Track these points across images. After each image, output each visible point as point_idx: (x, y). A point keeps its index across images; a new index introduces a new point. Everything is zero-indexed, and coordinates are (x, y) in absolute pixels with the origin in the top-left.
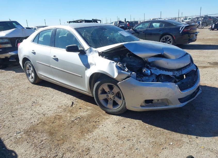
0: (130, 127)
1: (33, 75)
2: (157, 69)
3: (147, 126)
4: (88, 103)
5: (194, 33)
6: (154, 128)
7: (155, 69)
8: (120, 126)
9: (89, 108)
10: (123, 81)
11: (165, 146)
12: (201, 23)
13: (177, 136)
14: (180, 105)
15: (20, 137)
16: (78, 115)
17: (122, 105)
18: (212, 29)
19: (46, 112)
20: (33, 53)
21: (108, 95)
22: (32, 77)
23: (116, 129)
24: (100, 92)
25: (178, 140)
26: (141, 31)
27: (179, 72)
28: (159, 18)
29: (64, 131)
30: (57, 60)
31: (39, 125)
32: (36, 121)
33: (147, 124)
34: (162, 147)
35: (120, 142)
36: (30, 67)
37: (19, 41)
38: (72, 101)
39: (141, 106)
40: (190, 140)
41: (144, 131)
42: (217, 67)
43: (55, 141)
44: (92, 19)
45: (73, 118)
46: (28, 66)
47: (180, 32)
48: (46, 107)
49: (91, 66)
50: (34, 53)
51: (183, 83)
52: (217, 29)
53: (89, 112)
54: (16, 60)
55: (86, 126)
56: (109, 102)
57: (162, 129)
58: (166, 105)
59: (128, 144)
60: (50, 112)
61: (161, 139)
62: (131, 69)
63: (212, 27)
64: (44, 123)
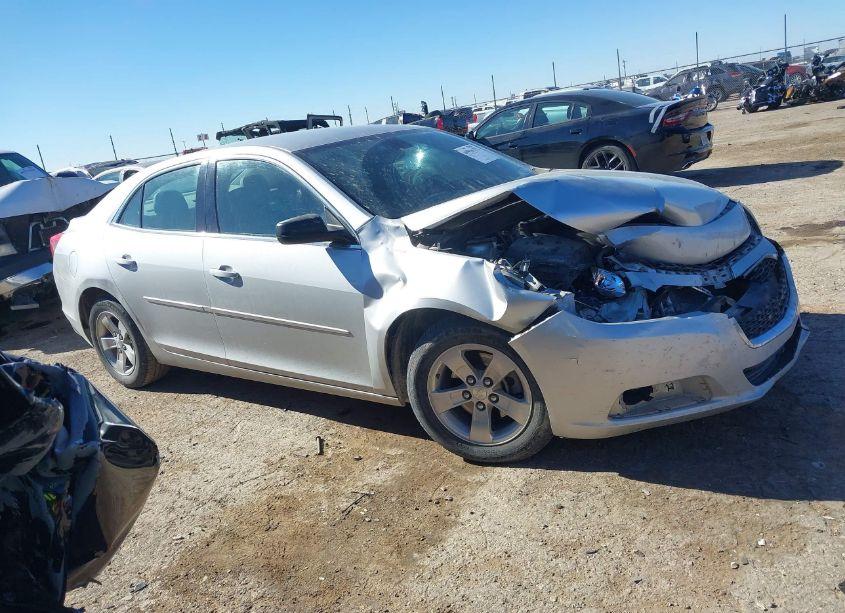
0: (581, 504)
1: (131, 353)
2: (650, 270)
3: (646, 488)
4: (380, 433)
5: (701, 128)
6: (673, 493)
7: (640, 271)
8: (538, 504)
9: (393, 452)
10: (528, 328)
11: (741, 555)
12: (703, 89)
13: (772, 510)
14: (751, 393)
15: (153, 602)
16: (360, 484)
17: (529, 422)
18: (751, 108)
19: (226, 490)
20: (123, 265)
21: (468, 392)
22: (128, 363)
23: (527, 518)
24: (433, 382)
25: (780, 527)
26: (503, 143)
27: (723, 273)
28: (551, 89)
29: (322, 553)
30: (236, 280)
31: (213, 546)
32: (197, 530)
33: (642, 483)
34: (732, 559)
35: (562, 564)
36: (115, 322)
37: (42, 226)
38: (316, 434)
39: (612, 417)
40: (825, 520)
41: (641, 511)
42: (818, 240)
43: (303, 598)
44: (309, 116)
45: (343, 499)
46: (105, 320)
47: (653, 131)
48: (217, 472)
49: (385, 289)
50: (132, 266)
51: (748, 310)
52: (765, 107)
53: (399, 469)
54: (36, 306)
55: (408, 522)
56: (474, 418)
57: (706, 494)
58: (703, 401)
59: (598, 568)
60: (240, 487)
61: (715, 531)
62: (552, 280)
63: (748, 100)
64: (233, 537)
